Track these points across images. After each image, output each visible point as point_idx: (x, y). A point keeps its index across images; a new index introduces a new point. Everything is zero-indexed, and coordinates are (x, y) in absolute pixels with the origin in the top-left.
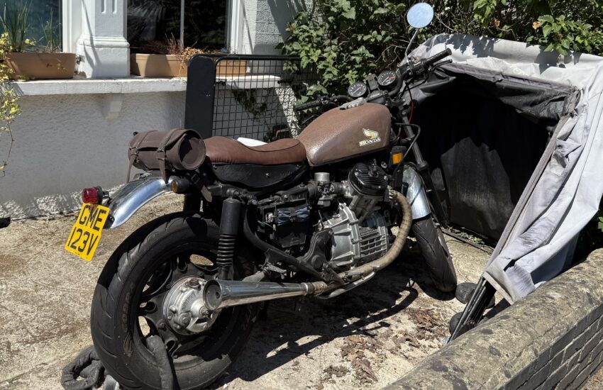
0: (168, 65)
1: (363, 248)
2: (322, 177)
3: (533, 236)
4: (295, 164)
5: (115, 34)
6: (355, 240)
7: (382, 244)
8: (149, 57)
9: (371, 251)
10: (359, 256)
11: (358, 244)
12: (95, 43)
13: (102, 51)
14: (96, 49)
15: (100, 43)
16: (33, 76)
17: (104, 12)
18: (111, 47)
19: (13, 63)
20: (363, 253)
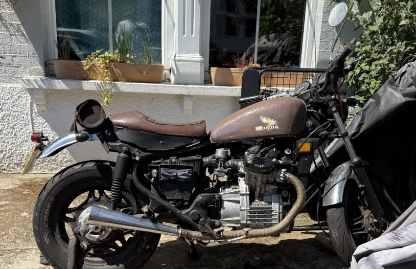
0: (232, 76)
1: (250, 216)
2: (220, 153)
3: (404, 233)
4: (192, 138)
5: (193, 52)
6: (242, 208)
7: (273, 218)
8: (217, 70)
9: (258, 221)
10: (245, 222)
11: (245, 212)
12: (176, 58)
13: (181, 65)
14: (177, 62)
15: (180, 58)
16: (131, 79)
17: (185, 35)
18: (189, 61)
19: (117, 70)
20: (250, 220)
